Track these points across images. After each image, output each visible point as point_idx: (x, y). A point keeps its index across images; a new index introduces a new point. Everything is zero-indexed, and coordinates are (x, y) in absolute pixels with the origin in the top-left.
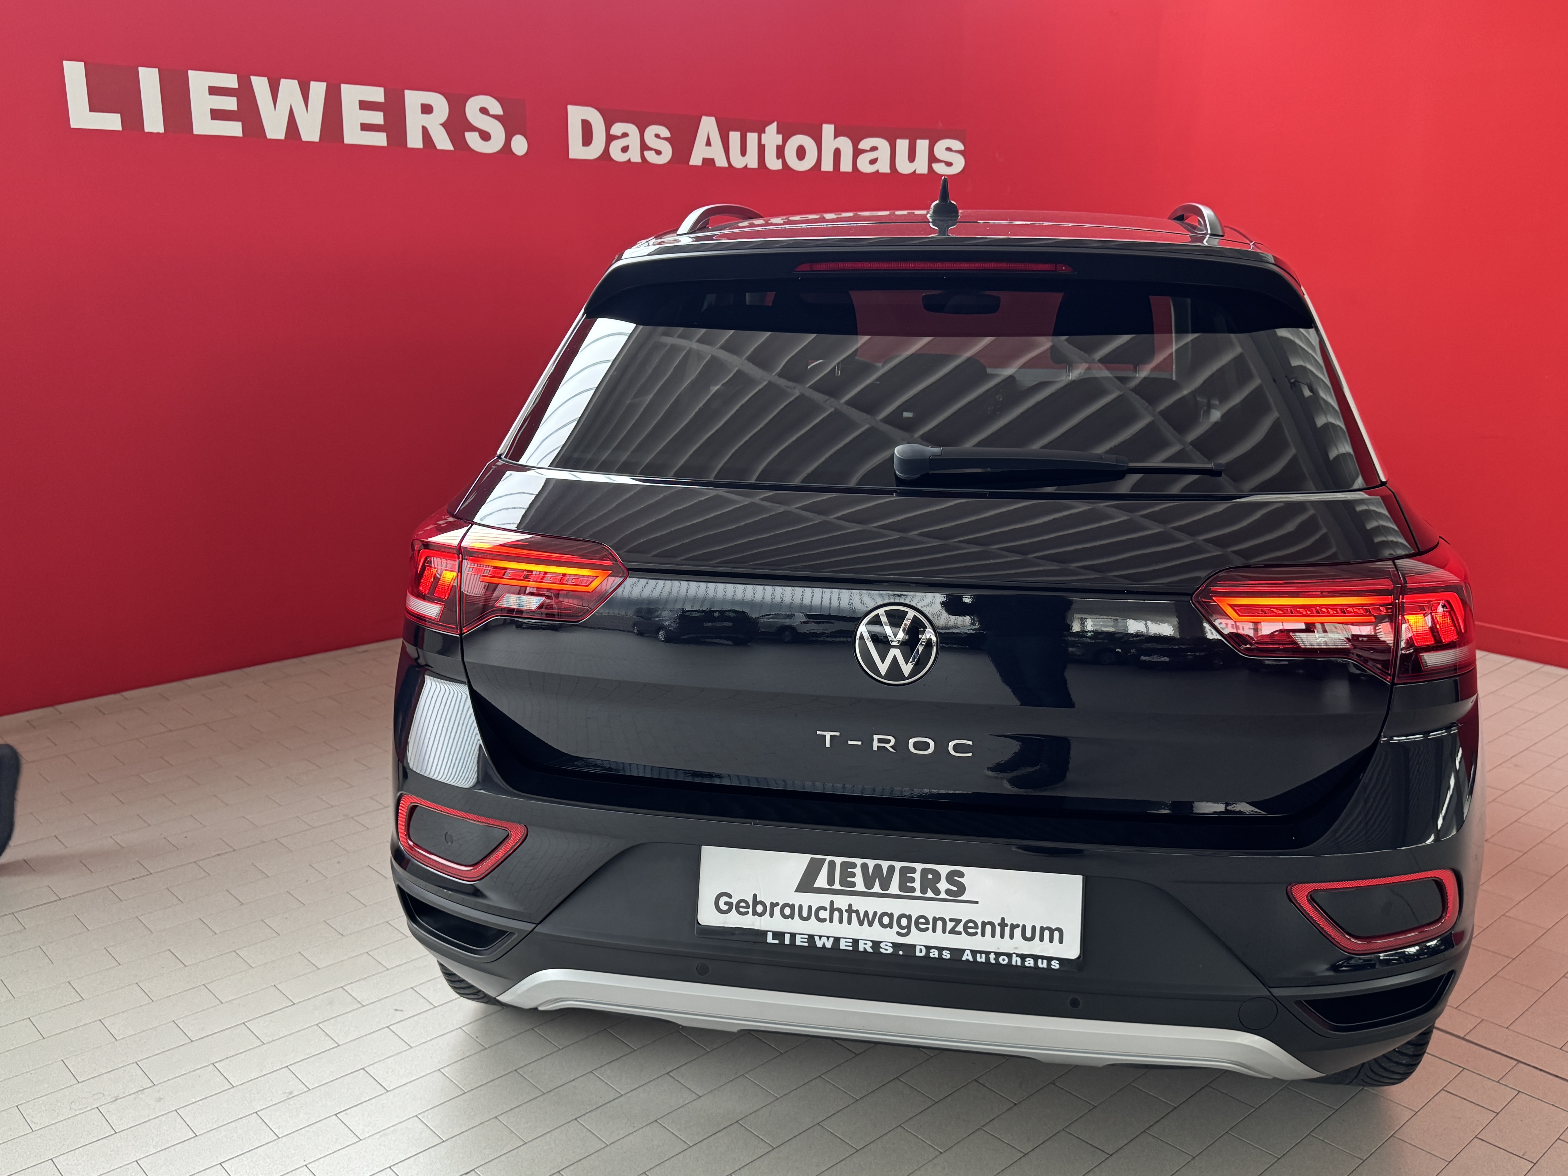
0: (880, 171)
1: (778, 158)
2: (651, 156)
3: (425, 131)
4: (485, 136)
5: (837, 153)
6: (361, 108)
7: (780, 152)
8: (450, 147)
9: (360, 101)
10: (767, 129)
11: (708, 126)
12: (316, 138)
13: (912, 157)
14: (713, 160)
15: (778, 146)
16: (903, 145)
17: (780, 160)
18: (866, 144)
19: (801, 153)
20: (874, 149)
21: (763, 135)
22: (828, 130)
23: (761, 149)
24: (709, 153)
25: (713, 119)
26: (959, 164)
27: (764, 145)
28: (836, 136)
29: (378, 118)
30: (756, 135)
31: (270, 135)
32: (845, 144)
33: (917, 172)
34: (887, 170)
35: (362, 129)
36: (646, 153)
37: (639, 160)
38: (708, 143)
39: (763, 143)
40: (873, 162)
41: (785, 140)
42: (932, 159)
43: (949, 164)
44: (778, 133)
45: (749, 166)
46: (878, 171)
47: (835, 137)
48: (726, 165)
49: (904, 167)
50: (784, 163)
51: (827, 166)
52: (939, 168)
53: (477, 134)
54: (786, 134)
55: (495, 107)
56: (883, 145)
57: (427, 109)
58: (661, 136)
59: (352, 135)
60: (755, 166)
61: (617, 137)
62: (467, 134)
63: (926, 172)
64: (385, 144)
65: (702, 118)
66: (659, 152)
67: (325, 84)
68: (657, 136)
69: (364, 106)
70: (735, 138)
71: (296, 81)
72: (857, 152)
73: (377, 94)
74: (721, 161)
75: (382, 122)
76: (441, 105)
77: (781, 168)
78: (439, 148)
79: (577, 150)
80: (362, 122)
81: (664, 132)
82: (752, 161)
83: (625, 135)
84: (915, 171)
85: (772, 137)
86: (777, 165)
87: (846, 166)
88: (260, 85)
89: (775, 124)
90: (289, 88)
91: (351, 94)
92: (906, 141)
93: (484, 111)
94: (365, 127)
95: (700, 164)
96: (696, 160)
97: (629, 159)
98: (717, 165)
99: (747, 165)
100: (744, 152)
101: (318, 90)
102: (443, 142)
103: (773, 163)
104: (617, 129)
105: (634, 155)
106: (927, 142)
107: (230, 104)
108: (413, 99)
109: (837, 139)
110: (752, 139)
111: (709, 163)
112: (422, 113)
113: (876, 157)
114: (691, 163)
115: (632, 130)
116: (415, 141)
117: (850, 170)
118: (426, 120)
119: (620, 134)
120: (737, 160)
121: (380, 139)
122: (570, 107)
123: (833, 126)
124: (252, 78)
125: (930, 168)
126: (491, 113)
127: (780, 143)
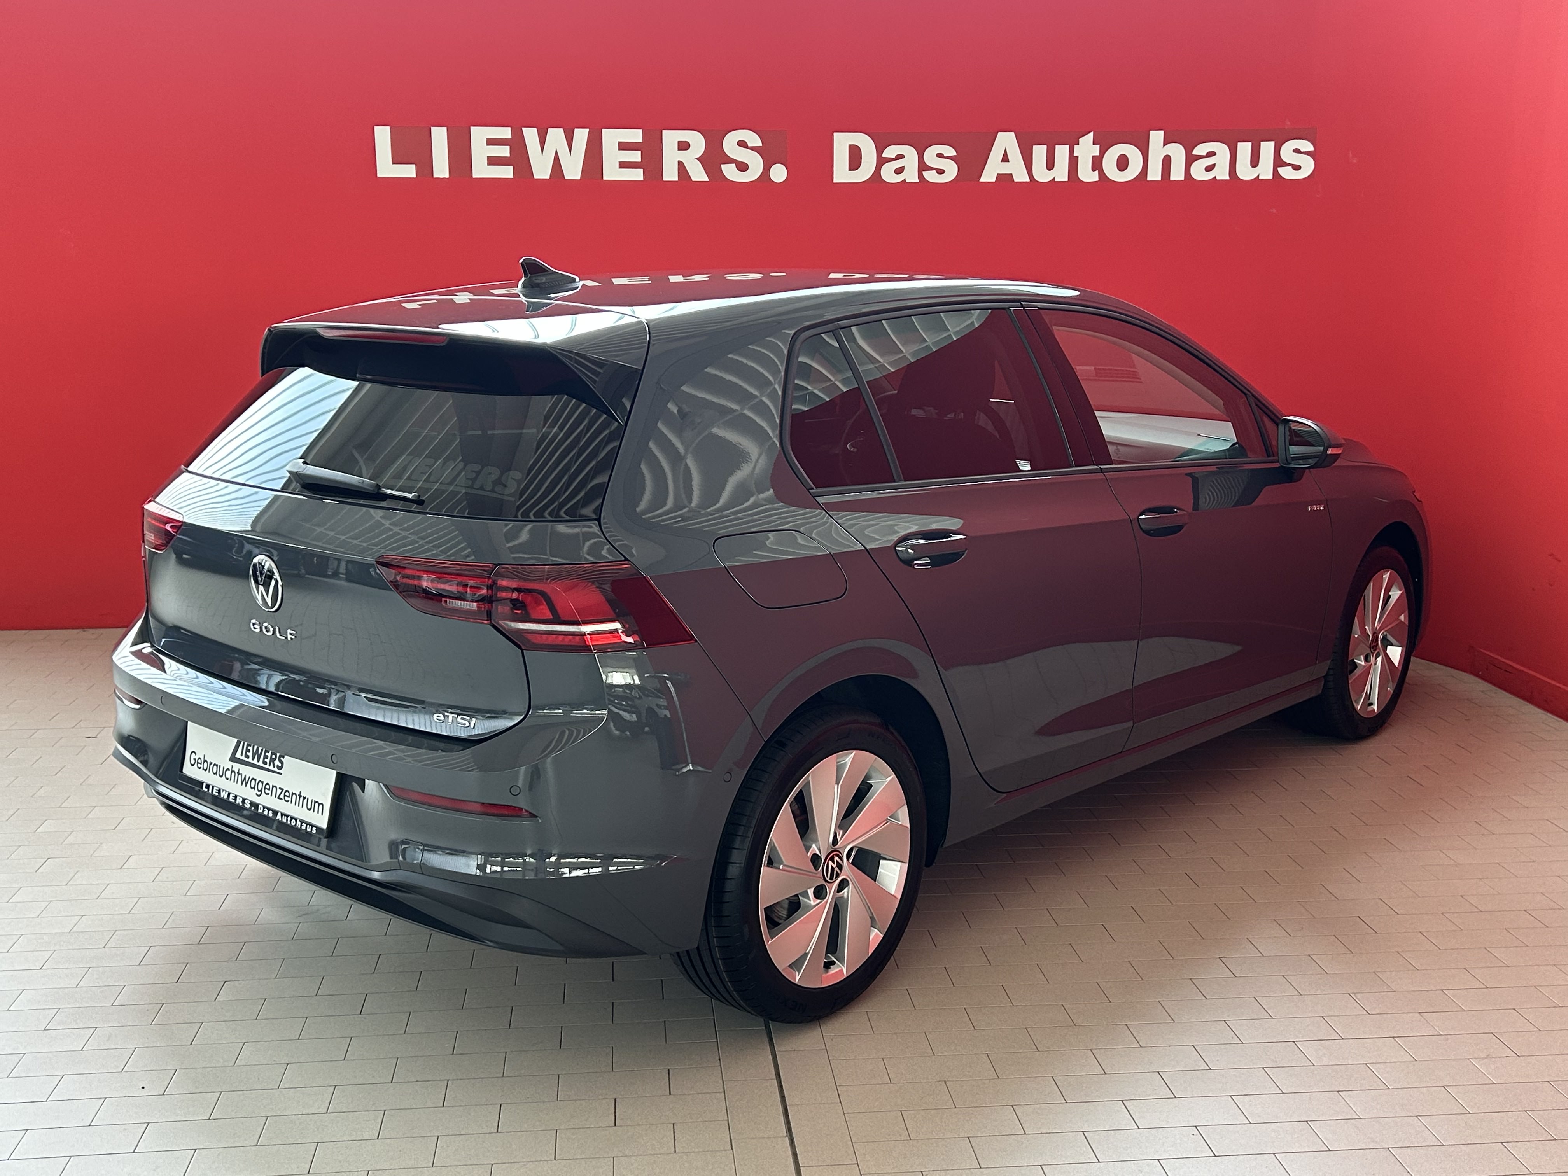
0: (1218, 178)
1: (1093, 170)
2: (931, 177)
3: (681, 165)
4: (743, 167)
5: (1167, 161)
6: (620, 149)
7: (1097, 164)
8: (708, 179)
9: (621, 144)
10: (1080, 140)
11: (1006, 141)
12: (578, 177)
13: (1255, 162)
14: (1011, 175)
15: (1093, 157)
16: (1245, 149)
17: (1097, 172)
18: (1201, 149)
19: (1123, 163)
20: (1211, 154)
21: (1076, 147)
22: (1156, 137)
23: (1073, 161)
24: (1005, 169)
25: (1012, 134)
26: (1308, 166)
27: (1077, 157)
28: (1166, 143)
29: (636, 156)
31: (537, 176)
32: (1177, 152)
33: (1261, 177)
34: (1226, 176)
35: (620, 167)
36: (926, 174)
38: (1005, 159)
39: (1075, 154)
40: (1209, 168)
41: (1103, 152)
42: (1279, 162)
43: (1297, 168)
44: (1094, 144)
45: (1056, 180)
46: (1215, 178)
47: (1164, 145)
48: (1026, 179)
49: (1245, 172)
50: (1102, 174)
51: (1155, 174)
52: (1286, 173)
53: (734, 165)
54: (1104, 143)
55: (754, 140)
56: (1222, 150)
57: (684, 146)
58: (946, 155)
59: (611, 172)
60: (1066, 179)
61: (892, 160)
62: (722, 165)
63: (1269, 176)
64: (641, 178)
65: (999, 133)
66: (941, 172)
67: (588, 130)
68: (940, 155)
69: (624, 146)
70: (1040, 152)
71: (562, 130)
72: (1191, 159)
73: (636, 136)
74: (1021, 176)
75: (639, 160)
76: (698, 142)
77: (1097, 179)
78: (694, 179)
79: (842, 174)
80: (621, 160)
81: (950, 151)
82: (1061, 174)
83: (900, 157)
84: (1258, 176)
85: (1087, 148)
86: (1094, 177)
87: (1177, 174)
88: (531, 135)
89: (1091, 134)
90: (556, 135)
91: (611, 138)
92: (1250, 144)
93: (742, 144)
94: (623, 165)
95: (994, 180)
96: (989, 176)
97: (905, 180)
98: (1015, 180)
99: (1054, 178)
100: (1050, 165)
101: (581, 136)
102: (698, 174)
103: (1087, 174)
104: (891, 152)
105: (911, 176)
106: (1273, 143)
107: (504, 152)
108: (670, 138)
109: (1166, 146)
110: (1062, 152)
111: (1005, 179)
112: (679, 150)
113: (1213, 163)
114: (982, 180)
115: (910, 152)
116: (670, 174)
117: (1182, 178)
118: (683, 156)
119: (893, 157)
120: (1042, 175)
121: (637, 175)
122: (835, 134)
123: (1162, 132)
124: (524, 129)
125: (1275, 172)
126: (750, 145)
127: (1097, 153)
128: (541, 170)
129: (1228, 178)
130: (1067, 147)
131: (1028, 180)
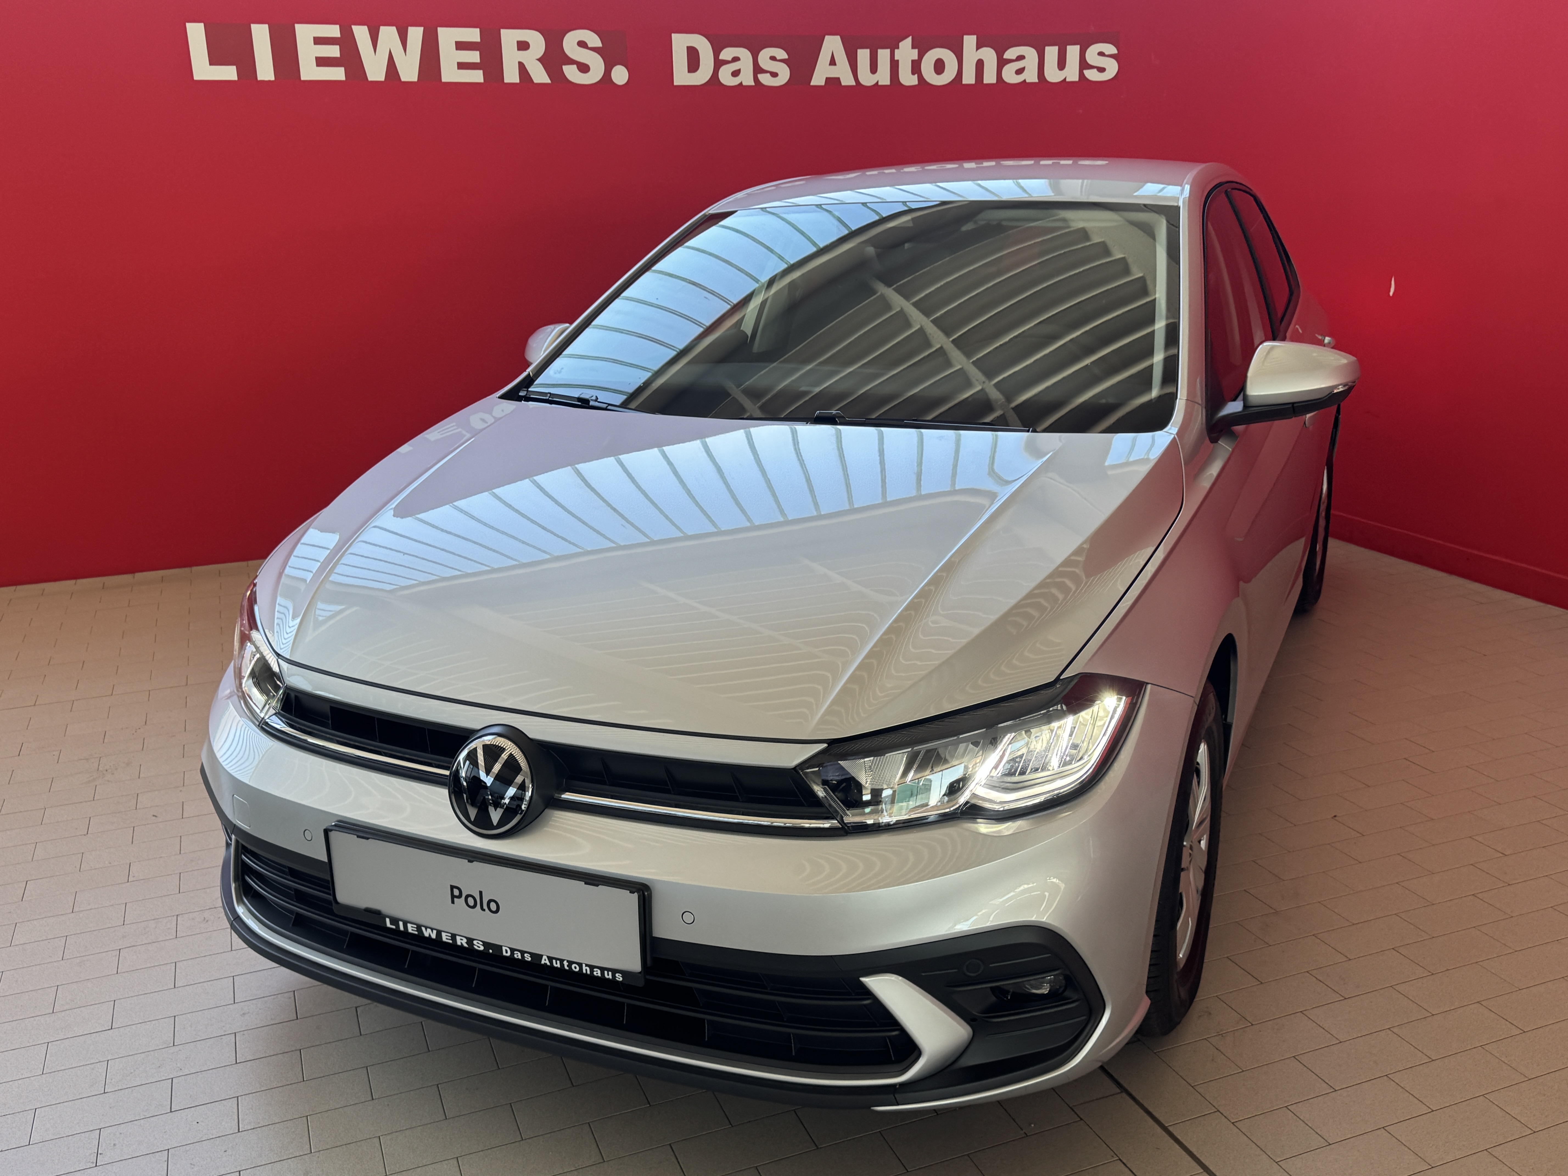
0: (1027, 81)
1: (913, 73)
2: (765, 79)
3: (521, 66)
4: (584, 68)
5: (980, 64)
6: (457, 49)
7: (916, 67)
8: (549, 81)
9: (457, 43)
10: (900, 44)
11: (833, 44)
12: (414, 78)
13: (1062, 64)
14: (839, 79)
15: (912, 60)
16: (1052, 52)
17: (916, 75)
18: (1011, 53)
19: (939, 66)
20: (1021, 58)
21: (896, 51)
22: (970, 41)
23: (894, 65)
24: (833, 72)
25: (838, 38)
26: (1112, 69)
27: (898, 61)
28: (978, 47)
29: (474, 57)
30: (888, 51)
31: (370, 78)
32: (989, 55)
33: (1068, 80)
34: (1035, 79)
35: (459, 68)
36: (761, 77)
37: (753, 84)
38: (833, 62)
39: (896, 58)
40: (1020, 71)
41: (921, 56)
42: (1084, 65)
43: (1101, 70)
44: (913, 48)
45: (880, 84)
46: (1025, 80)
47: (977, 49)
48: (853, 83)
49: (1053, 75)
50: (921, 78)
51: (969, 78)
52: (1092, 75)
53: (575, 66)
54: (922, 48)
55: (594, 40)
56: (1030, 53)
57: (523, 46)
58: (778, 58)
59: (450, 74)
60: (888, 82)
61: (726, 62)
62: (564, 67)
63: (1076, 79)
64: (482, 81)
65: (827, 37)
66: (774, 75)
67: (422, 29)
68: (773, 58)
69: (461, 46)
70: (864, 55)
71: (394, 28)
72: (1002, 63)
73: (473, 35)
74: (847, 80)
75: (478, 61)
76: (537, 41)
77: (916, 83)
78: (536, 81)
79: (682, 77)
80: (459, 61)
81: (781, 54)
82: (883, 77)
83: (736, 59)
84: (1065, 79)
85: (906, 52)
86: (913, 80)
87: (990, 78)
88: (361, 33)
89: (910, 38)
90: (388, 34)
91: (448, 36)
92: (1056, 48)
93: (582, 44)
94: (462, 66)
95: (823, 83)
96: (818, 80)
97: (741, 83)
98: (843, 84)
99: (878, 82)
100: (874, 69)
101: (416, 34)
102: (540, 76)
103: (908, 79)
104: (727, 54)
105: (747, 79)
106: (1078, 47)
107: (334, 51)
108: (509, 37)
109: (980, 51)
110: (884, 55)
111: (833, 82)
112: (519, 49)
113: (1023, 66)
114: (812, 83)
115: (744, 54)
116: (511, 76)
117: (995, 82)
118: (523, 56)
119: (730, 59)
120: (867, 79)
121: (477, 77)
122: (674, 36)
123: (975, 37)
124: (353, 27)
125: (1081, 74)
126: (590, 45)
127: (916, 58)
128: (376, 71)
129: (1037, 81)
130: (889, 50)
131: (854, 83)
